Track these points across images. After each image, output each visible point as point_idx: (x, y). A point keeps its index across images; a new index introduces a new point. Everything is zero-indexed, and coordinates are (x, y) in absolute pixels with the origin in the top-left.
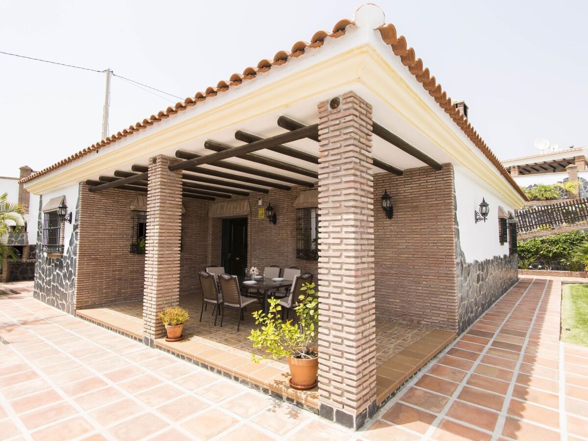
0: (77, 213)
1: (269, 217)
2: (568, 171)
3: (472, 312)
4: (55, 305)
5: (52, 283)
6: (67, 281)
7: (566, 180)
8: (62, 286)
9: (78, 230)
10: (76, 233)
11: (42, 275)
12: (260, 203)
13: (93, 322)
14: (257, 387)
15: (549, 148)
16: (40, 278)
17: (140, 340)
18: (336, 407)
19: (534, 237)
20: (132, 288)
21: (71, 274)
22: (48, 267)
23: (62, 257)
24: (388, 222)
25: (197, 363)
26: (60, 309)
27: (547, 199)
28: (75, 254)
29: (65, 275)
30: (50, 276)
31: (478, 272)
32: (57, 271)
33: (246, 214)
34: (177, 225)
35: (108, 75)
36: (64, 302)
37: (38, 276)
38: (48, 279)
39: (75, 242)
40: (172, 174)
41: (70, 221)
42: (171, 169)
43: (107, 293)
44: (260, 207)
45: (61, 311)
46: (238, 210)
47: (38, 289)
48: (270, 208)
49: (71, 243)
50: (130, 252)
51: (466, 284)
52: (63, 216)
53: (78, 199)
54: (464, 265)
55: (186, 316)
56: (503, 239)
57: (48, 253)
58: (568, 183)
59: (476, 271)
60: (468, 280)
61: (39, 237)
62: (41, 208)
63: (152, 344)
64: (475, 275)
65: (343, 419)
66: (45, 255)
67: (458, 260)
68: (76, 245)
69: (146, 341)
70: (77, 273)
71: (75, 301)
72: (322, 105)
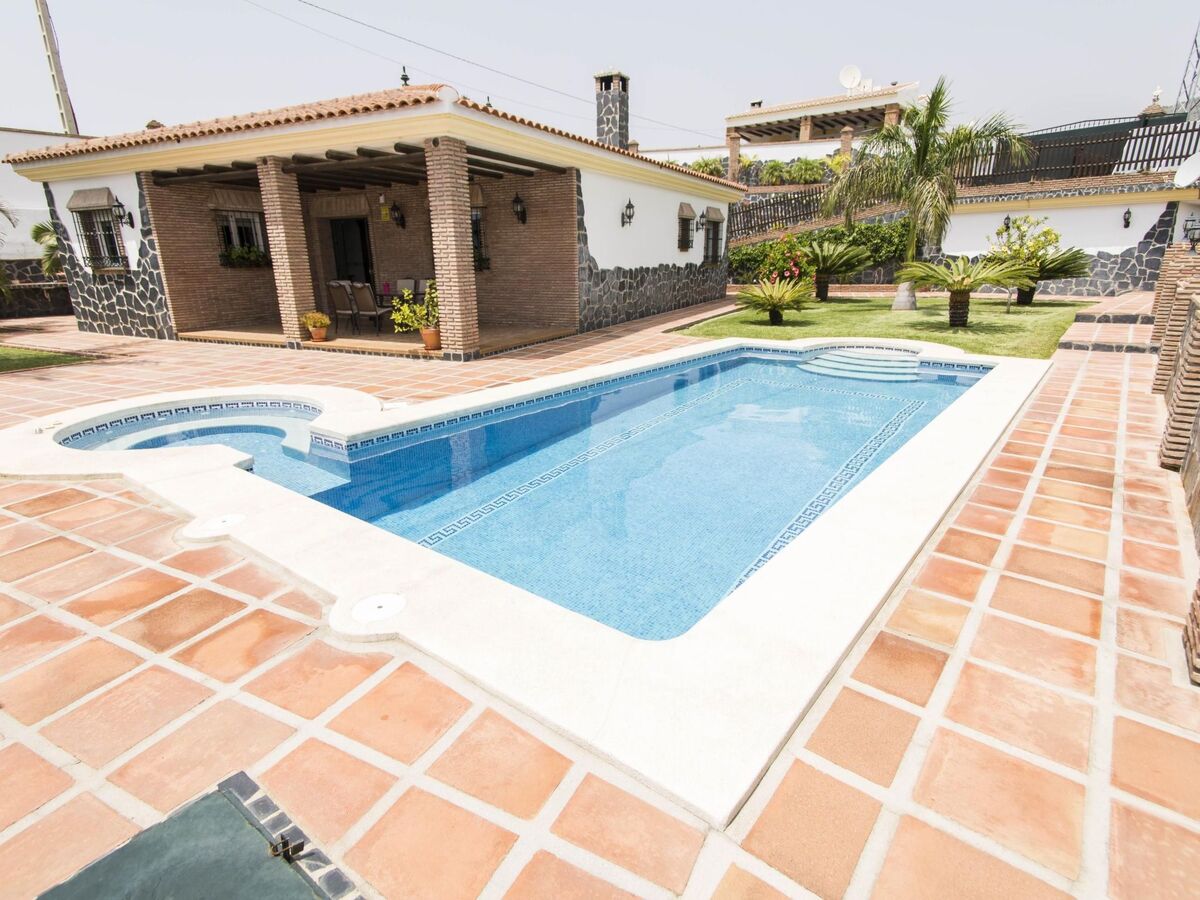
0: (144, 214)
1: (396, 219)
2: (843, 137)
3: (607, 317)
4: (134, 333)
5: (117, 308)
6: (149, 302)
7: (837, 152)
8: (143, 309)
9: (154, 237)
10: (151, 241)
11: (92, 300)
12: (382, 199)
13: (210, 341)
14: (401, 356)
15: (859, 85)
16: (87, 302)
17: (283, 347)
18: (452, 352)
19: (765, 241)
20: (233, 309)
21: (154, 293)
22: (100, 287)
23: (129, 272)
24: (522, 227)
25: (348, 352)
26: (145, 336)
27: (806, 182)
28: (157, 268)
29: (142, 295)
30: (109, 298)
31: (622, 280)
32: (124, 290)
33: (364, 213)
34: (301, 232)
36: (151, 328)
37: (80, 300)
38: (106, 302)
39: (151, 252)
40: (286, 176)
41: (132, 225)
42: (285, 171)
43: (206, 314)
44: (382, 205)
45: (148, 339)
46: (353, 208)
47: (86, 318)
48: (395, 208)
49: (143, 252)
50: (222, 265)
51: (597, 289)
52: (121, 217)
53: (141, 196)
54: (594, 271)
55: (326, 320)
56: (685, 244)
57: (95, 268)
58: (838, 158)
59: (618, 278)
60: (601, 285)
61: (63, 244)
62: (51, 201)
63: (299, 347)
64: (616, 282)
65: (457, 357)
66: (89, 270)
67: (585, 265)
68: (155, 256)
69: (291, 346)
70: (166, 290)
71: (173, 323)
72: (427, 141)
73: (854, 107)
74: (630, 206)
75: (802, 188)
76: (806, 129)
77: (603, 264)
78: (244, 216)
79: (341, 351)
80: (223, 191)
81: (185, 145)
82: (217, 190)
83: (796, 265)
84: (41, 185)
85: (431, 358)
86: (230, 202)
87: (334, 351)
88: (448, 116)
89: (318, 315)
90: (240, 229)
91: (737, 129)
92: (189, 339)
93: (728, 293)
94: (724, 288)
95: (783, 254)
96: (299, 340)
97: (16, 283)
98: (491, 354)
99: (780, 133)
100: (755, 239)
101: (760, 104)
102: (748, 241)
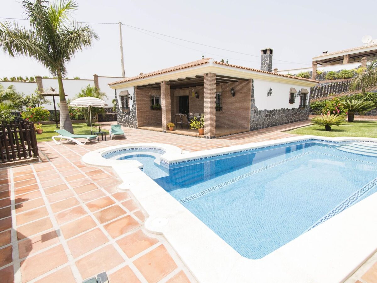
0: (134, 96)
1: (196, 96)
2: (362, 61)
3: (260, 126)
4: (129, 126)
5: (126, 120)
6: (133, 119)
7: (360, 67)
8: (131, 120)
9: (136, 102)
10: (135, 103)
12: (193, 91)
14: (192, 136)
15: (371, 42)
16: (120, 118)
17: (162, 132)
18: (207, 136)
19: (326, 99)
20: (152, 121)
21: (134, 116)
22: (123, 115)
23: (129, 111)
24: (233, 97)
25: (178, 134)
27: (345, 78)
28: (135, 110)
29: (131, 117)
30: (124, 117)
31: (266, 114)
32: (128, 116)
33: (188, 95)
34: (170, 101)
35: (120, 24)
36: (132, 125)
38: (124, 119)
39: (135, 106)
40: (168, 86)
41: (131, 99)
42: (167, 84)
43: (145, 122)
44: (193, 92)
45: (131, 128)
46: (185, 93)
47: (119, 122)
48: (196, 93)
49: (133, 106)
50: (150, 109)
51: (257, 117)
52: (129, 97)
53: (134, 92)
54: (256, 111)
55: (174, 125)
56: (292, 101)
57: (123, 110)
58: (360, 69)
59: (265, 113)
60: (259, 116)
61: (117, 104)
62: (116, 94)
63: (166, 132)
64: (265, 114)
65: (208, 138)
66: (121, 111)
67: (253, 109)
68: (135, 107)
69: (164, 132)
70: (137, 116)
71: (137, 124)
72: (204, 74)
73: (368, 50)
74: (271, 90)
75: (343, 80)
76: (346, 59)
77: (260, 108)
78: (157, 96)
79: (176, 134)
80: (153, 90)
81: (145, 79)
82: (152, 90)
83: (338, 109)
84: (114, 90)
85: (201, 137)
86: (154, 93)
87: (174, 134)
88: (211, 67)
89: (171, 123)
90: (156, 100)
91: (317, 62)
92: (140, 129)
93: (309, 118)
94: (308, 116)
95: (333, 104)
96: (166, 130)
97: (107, 113)
98: (219, 137)
99: (335, 61)
100: (321, 99)
101: (326, 52)
102: (319, 100)
